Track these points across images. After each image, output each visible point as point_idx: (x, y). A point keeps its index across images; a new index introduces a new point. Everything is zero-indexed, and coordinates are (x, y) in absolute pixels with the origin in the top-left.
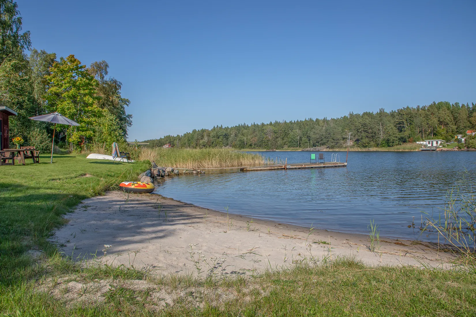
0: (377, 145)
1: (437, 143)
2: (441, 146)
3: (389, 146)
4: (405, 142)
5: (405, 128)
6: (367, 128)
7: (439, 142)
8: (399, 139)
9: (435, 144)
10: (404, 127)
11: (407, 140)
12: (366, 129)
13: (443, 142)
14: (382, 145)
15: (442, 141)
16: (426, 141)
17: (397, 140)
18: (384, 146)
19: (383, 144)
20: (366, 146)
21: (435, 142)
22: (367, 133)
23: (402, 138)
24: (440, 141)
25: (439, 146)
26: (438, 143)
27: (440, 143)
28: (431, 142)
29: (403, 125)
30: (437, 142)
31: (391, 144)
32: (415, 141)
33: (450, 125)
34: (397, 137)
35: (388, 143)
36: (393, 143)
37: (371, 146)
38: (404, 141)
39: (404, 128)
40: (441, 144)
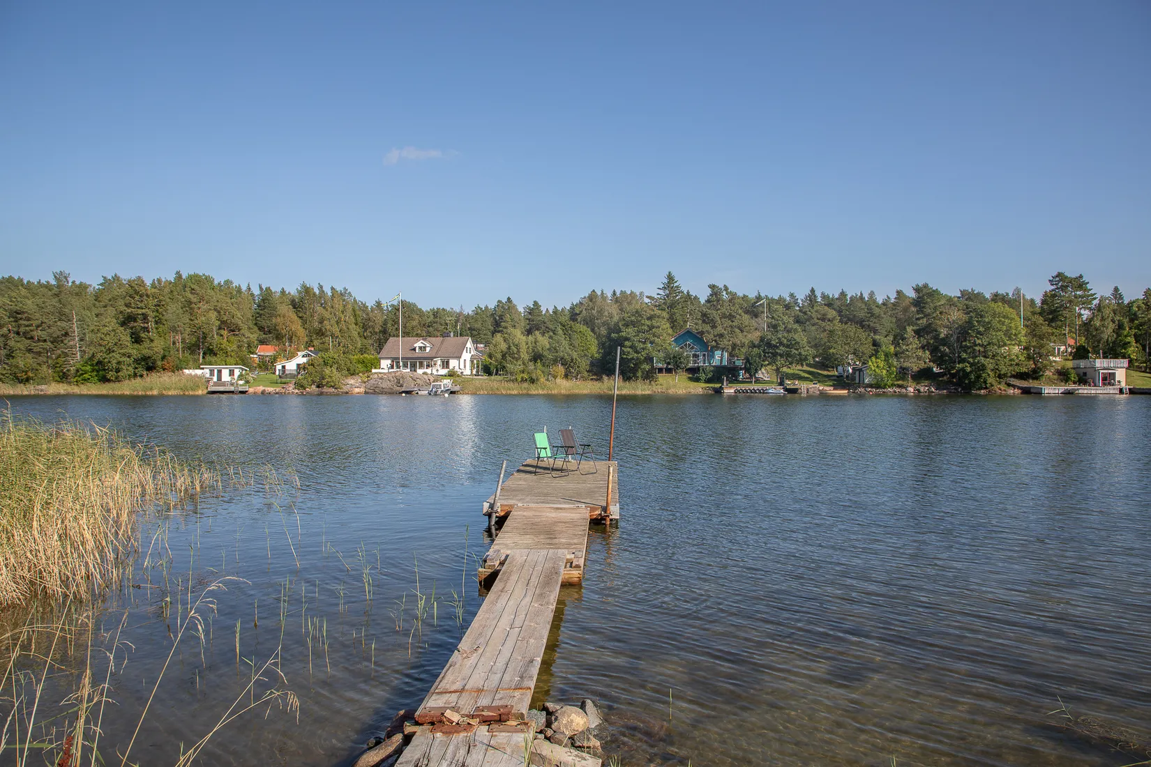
0: (63, 377)
1: (232, 373)
2: (241, 382)
3: (104, 380)
4: (150, 369)
5: (149, 332)
6: (27, 326)
7: (237, 372)
8: (136, 361)
9: (226, 376)
10: (146, 330)
11: (159, 363)
12: (27, 328)
13: (244, 372)
14: (80, 377)
15: (243, 369)
16: (203, 369)
17: (129, 365)
18: (89, 379)
19: (85, 373)
20: (28, 380)
21: (228, 370)
22: (29, 341)
23: (145, 359)
24: (238, 370)
25: (238, 380)
26: (233, 375)
27: (239, 373)
28: (216, 371)
29: (146, 325)
30: (230, 370)
31: (111, 375)
32: (178, 368)
33: (245, 331)
34: (129, 357)
35: (102, 372)
36: (118, 371)
37: (44, 380)
38: (149, 365)
39: (146, 333)
40: (241, 377)
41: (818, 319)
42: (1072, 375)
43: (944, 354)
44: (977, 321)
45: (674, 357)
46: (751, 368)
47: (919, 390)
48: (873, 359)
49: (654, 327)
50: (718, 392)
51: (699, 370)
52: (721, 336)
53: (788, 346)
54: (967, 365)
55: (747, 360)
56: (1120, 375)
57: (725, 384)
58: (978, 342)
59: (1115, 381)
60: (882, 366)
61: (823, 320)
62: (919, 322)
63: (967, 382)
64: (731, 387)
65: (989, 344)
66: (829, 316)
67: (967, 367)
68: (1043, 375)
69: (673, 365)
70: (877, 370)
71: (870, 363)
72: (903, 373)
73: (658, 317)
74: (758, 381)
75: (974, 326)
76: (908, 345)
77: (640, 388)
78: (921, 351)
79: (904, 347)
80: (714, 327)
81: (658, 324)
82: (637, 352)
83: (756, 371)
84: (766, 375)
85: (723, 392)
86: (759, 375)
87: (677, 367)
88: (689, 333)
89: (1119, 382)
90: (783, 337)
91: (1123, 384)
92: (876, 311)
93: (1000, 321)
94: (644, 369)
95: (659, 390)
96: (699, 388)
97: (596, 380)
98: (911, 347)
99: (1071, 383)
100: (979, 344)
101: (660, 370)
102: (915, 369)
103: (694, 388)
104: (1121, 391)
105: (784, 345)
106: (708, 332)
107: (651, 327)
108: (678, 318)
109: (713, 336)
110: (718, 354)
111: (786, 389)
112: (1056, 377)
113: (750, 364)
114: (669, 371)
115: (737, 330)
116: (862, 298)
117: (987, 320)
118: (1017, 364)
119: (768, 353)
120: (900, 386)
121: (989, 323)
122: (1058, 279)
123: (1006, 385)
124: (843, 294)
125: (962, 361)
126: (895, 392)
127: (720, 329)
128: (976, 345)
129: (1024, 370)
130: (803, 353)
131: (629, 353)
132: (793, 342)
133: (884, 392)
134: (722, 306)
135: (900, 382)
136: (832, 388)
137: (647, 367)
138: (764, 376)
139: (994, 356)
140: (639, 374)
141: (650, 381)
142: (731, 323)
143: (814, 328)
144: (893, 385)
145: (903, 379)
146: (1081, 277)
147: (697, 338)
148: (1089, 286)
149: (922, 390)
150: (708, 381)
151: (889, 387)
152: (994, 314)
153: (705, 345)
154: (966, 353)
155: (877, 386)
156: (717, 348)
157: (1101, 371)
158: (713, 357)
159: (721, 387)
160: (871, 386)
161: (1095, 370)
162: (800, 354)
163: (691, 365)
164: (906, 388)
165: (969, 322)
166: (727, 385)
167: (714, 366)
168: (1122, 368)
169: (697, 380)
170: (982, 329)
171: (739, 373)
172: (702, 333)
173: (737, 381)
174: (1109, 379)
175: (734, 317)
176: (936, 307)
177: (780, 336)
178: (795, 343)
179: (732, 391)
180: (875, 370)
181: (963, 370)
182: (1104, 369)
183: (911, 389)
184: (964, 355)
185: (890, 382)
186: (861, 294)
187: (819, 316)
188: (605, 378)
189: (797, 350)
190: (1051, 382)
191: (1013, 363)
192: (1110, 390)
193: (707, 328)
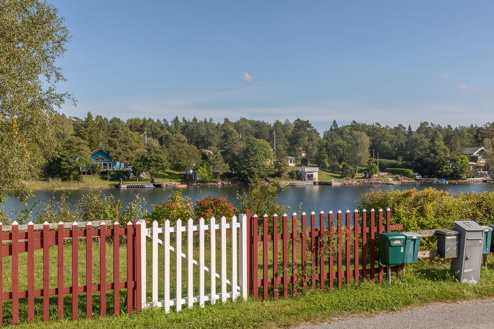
41: (176, 141)
42: (295, 175)
43: (235, 165)
44: (251, 149)
45: (92, 167)
46: (136, 172)
47: (223, 184)
48: (201, 168)
49: (80, 150)
50: (118, 187)
51: (107, 173)
52: (120, 153)
53: (156, 161)
54: (246, 171)
55: (134, 168)
56: (316, 175)
57: (121, 183)
58: (251, 159)
59: (313, 178)
60: (205, 171)
61: (179, 141)
62: (225, 148)
63: (246, 180)
64: (125, 184)
65: (256, 160)
66: (182, 140)
67: (246, 172)
68: (282, 175)
69: (91, 171)
70: (203, 173)
71: (199, 170)
72: (215, 175)
73: (83, 144)
74: (141, 179)
75: (250, 151)
76: (218, 161)
77: (73, 186)
78: (225, 163)
79: (216, 162)
80: (115, 148)
81: (83, 148)
82: (70, 164)
83: (139, 174)
84: (145, 175)
85: (121, 187)
86: (141, 176)
87: (94, 173)
88: (101, 151)
89: (315, 178)
90: (154, 156)
91: (317, 180)
92: (212, 132)
93: (262, 149)
94: (74, 174)
95: (84, 187)
96: (106, 184)
97: (45, 180)
98: (219, 161)
99: (295, 179)
100: (252, 161)
101: (84, 173)
102: (221, 173)
103: (104, 185)
104: (315, 183)
105: (154, 161)
106: (112, 152)
107: (79, 150)
108: (94, 140)
109: (115, 154)
110: (118, 164)
111: (154, 185)
112: (288, 176)
113: (136, 171)
114: (89, 173)
115: (129, 150)
116: (205, 121)
117: (255, 148)
118: (269, 171)
119: (146, 165)
120: (214, 182)
121: (256, 150)
122: (298, 122)
123: (265, 181)
124: (195, 120)
125: (244, 169)
126: (212, 185)
127: (119, 150)
128: (250, 161)
129: (273, 173)
130: (164, 165)
131: (65, 165)
132: (159, 159)
133: (206, 185)
134: (120, 135)
135: (214, 180)
136: (180, 183)
137: (76, 173)
138: (144, 176)
139: (258, 167)
140: (72, 177)
141: (78, 181)
142: (125, 146)
143: (173, 146)
144: (211, 182)
145: (216, 178)
146: (308, 121)
147: (106, 154)
148: (312, 126)
149: (225, 184)
150: (112, 180)
151: (209, 182)
152: (259, 145)
153: (110, 158)
154: (246, 165)
155: (203, 182)
156: (117, 160)
157: (307, 174)
158: (115, 164)
159: (119, 184)
160: (200, 182)
161: (305, 173)
162: (163, 165)
163: (102, 170)
164: (217, 183)
165: (247, 149)
166: (123, 183)
167: (115, 171)
168: (316, 172)
169: (106, 179)
170: (253, 153)
171: (130, 175)
172: (109, 152)
173: (129, 179)
174: (310, 177)
175: (127, 142)
176: (233, 139)
177: (152, 155)
178: (160, 159)
179: (126, 186)
180: (201, 174)
181: (244, 173)
182: (309, 172)
183: (220, 183)
184: (245, 166)
185: (209, 180)
186: (205, 120)
187: (177, 139)
188: (50, 179)
189: (161, 163)
190: (286, 179)
191: (267, 170)
192: (310, 183)
193: (112, 149)
